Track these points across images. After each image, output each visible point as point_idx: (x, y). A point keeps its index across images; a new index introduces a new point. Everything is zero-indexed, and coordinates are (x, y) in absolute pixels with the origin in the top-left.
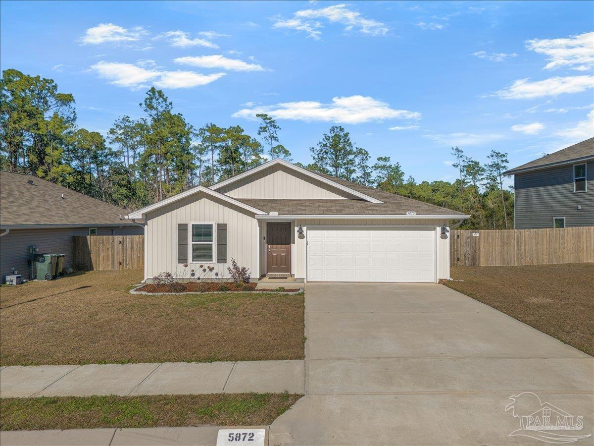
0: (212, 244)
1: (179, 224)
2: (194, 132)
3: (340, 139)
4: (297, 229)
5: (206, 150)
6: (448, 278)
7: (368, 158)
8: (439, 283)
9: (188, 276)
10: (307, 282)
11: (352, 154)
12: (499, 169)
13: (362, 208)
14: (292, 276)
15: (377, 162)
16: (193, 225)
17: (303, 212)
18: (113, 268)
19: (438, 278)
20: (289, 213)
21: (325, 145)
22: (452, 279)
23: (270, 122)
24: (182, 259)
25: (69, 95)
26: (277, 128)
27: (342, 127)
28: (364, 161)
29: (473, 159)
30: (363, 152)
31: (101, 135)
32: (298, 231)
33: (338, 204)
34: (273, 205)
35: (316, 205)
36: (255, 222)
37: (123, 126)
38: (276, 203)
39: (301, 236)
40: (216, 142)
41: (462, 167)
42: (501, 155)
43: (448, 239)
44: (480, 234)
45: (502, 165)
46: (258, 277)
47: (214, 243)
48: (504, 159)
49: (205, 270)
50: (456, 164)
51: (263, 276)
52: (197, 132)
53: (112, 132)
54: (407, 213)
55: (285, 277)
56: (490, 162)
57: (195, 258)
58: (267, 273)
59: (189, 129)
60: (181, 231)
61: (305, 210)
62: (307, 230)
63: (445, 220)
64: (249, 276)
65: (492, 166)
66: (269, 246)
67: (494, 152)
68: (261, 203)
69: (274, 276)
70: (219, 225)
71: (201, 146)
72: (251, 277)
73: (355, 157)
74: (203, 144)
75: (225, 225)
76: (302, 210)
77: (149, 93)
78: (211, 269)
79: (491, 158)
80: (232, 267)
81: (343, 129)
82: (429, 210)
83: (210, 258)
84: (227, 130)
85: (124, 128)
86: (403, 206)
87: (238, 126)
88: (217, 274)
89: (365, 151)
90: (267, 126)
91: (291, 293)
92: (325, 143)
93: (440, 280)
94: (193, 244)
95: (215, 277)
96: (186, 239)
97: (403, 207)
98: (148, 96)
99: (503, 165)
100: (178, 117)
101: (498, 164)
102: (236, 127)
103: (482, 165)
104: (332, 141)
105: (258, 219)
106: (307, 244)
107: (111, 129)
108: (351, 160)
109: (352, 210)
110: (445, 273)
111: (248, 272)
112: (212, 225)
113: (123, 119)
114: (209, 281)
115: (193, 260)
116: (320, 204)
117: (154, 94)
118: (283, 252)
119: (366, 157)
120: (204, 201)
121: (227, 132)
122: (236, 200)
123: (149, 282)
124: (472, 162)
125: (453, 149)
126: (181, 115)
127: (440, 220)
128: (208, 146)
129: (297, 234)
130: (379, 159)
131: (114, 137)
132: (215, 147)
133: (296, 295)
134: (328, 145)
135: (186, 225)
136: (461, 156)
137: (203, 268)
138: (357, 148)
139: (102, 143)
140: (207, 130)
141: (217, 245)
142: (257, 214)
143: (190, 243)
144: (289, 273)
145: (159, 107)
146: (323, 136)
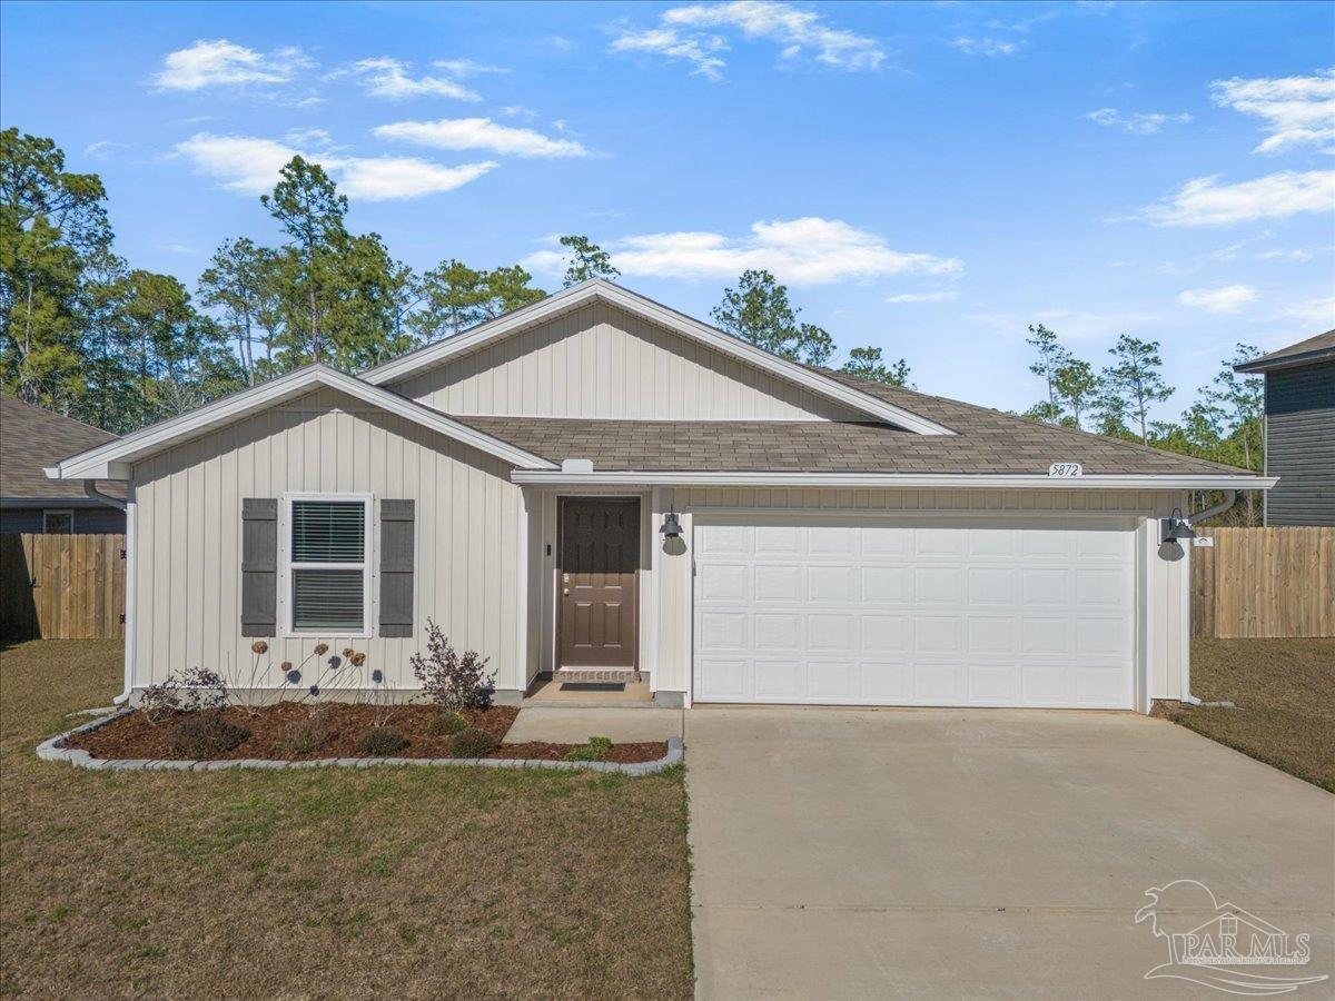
0: (360, 572)
1: (245, 500)
2: (414, 282)
3: (764, 301)
4: (658, 520)
5: (442, 325)
6: (1186, 697)
7: (830, 349)
8: (1154, 714)
9: (278, 680)
10: (693, 704)
11: (792, 337)
12: (1137, 380)
13: (886, 450)
14: (641, 677)
15: (848, 359)
16: (296, 505)
17: (682, 462)
18: (102, 632)
19: (1152, 693)
20: (633, 464)
21: (728, 317)
22: (1197, 701)
23: (594, 258)
24: (257, 621)
25: (89, 177)
26: (610, 272)
27: (770, 273)
28: (820, 357)
29: (1075, 357)
30: (819, 334)
31: (180, 282)
32: (663, 529)
33: (799, 435)
34: (580, 439)
35: (727, 439)
36: (514, 495)
37: (235, 263)
38: (589, 433)
39: (674, 545)
40: (463, 305)
41: (1053, 374)
42: (1145, 347)
43: (1185, 561)
44: (1217, 539)
45: (1145, 371)
46: (523, 686)
47: (370, 565)
48: (1150, 356)
49: (335, 662)
50: (1038, 367)
51: (540, 679)
52: (421, 283)
53: (210, 277)
54: (1052, 470)
55: (618, 681)
56: (1115, 362)
57: (302, 617)
58: (558, 666)
59: (400, 276)
60: (256, 524)
61: (688, 455)
62: (694, 524)
63: (1173, 494)
64: (491, 683)
65: (1120, 372)
66: (566, 577)
67: (1126, 340)
68: (539, 431)
69: (580, 680)
70: (386, 504)
71: (429, 315)
72: (496, 687)
73: (799, 346)
74: (434, 311)
75: (409, 504)
76: (681, 454)
77: (287, 171)
78: (358, 660)
79: (1119, 353)
80: (427, 654)
81: (772, 277)
82: (1115, 460)
83: (353, 616)
84: (489, 275)
85: (240, 269)
86: (1026, 444)
87: (517, 267)
88: (378, 676)
89: (824, 333)
90: (586, 267)
91: (634, 769)
92: (727, 311)
93: (1159, 703)
94: (296, 572)
95: (372, 685)
96: (272, 551)
97: (1027, 450)
98: (285, 180)
99: (1148, 370)
100: (369, 242)
101: (1134, 369)
102: (513, 268)
103: (1095, 371)
104: (744, 305)
105: (525, 487)
106: (694, 574)
107: (207, 271)
108: (788, 352)
109: (851, 458)
110: (1173, 679)
111: (488, 669)
112: (363, 504)
113: (237, 246)
114: (351, 700)
115: (294, 626)
116: (738, 436)
117: (300, 176)
118: (612, 596)
119: (826, 348)
120: (337, 420)
121: (492, 281)
122: (456, 419)
123: (136, 703)
124: (1073, 362)
125: (1032, 330)
126: (379, 237)
127: (1157, 493)
128: (445, 316)
129: (658, 539)
130: (856, 353)
131: (213, 289)
132: (463, 316)
133: (653, 775)
134: (736, 315)
135: (272, 503)
136: (1052, 348)
137: (328, 655)
138: (803, 326)
139: (180, 303)
140: (443, 277)
141: (378, 575)
142: (520, 468)
143: (286, 566)
144: (631, 669)
145: (313, 209)
146: (724, 295)
